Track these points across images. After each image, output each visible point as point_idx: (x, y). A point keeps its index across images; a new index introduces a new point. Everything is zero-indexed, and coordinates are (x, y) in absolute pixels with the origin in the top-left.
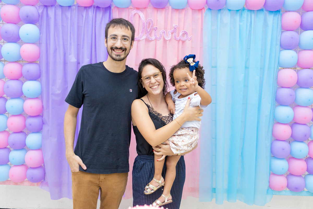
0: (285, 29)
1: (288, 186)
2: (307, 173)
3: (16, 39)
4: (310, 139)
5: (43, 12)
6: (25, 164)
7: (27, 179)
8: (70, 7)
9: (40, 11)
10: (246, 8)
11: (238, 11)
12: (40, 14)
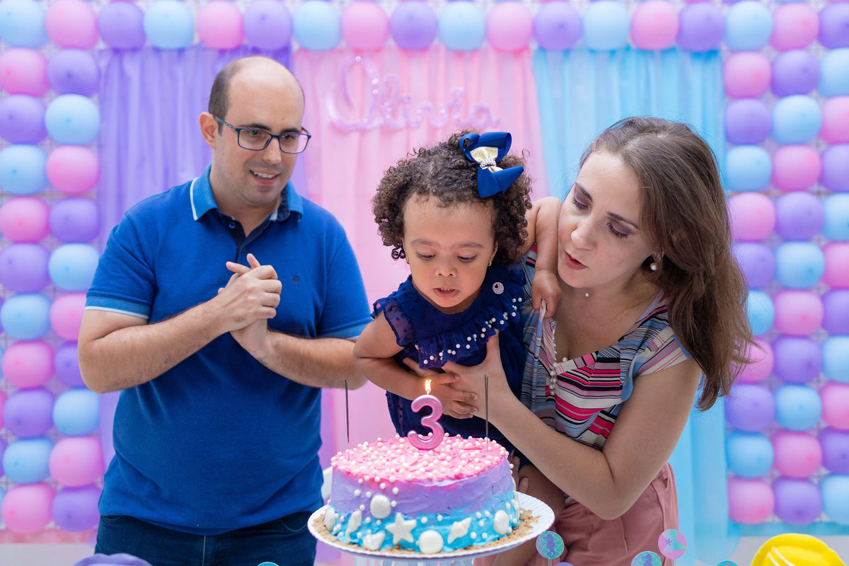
0: (733, 93)
1: (777, 510)
2: (824, 471)
3: (36, 135)
4: (822, 377)
5: (109, 66)
6: (48, 480)
7: (52, 525)
8: (181, 51)
9: (103, 63)
10: (633, 46)
11: (613, 53)
12: (103, 70)
